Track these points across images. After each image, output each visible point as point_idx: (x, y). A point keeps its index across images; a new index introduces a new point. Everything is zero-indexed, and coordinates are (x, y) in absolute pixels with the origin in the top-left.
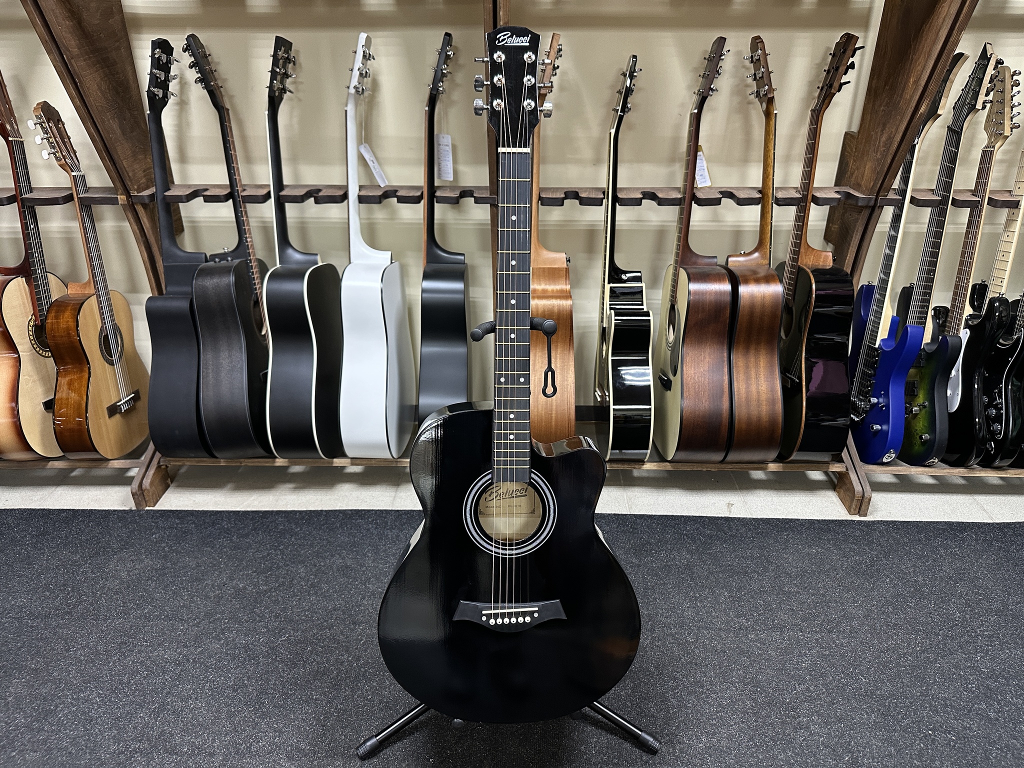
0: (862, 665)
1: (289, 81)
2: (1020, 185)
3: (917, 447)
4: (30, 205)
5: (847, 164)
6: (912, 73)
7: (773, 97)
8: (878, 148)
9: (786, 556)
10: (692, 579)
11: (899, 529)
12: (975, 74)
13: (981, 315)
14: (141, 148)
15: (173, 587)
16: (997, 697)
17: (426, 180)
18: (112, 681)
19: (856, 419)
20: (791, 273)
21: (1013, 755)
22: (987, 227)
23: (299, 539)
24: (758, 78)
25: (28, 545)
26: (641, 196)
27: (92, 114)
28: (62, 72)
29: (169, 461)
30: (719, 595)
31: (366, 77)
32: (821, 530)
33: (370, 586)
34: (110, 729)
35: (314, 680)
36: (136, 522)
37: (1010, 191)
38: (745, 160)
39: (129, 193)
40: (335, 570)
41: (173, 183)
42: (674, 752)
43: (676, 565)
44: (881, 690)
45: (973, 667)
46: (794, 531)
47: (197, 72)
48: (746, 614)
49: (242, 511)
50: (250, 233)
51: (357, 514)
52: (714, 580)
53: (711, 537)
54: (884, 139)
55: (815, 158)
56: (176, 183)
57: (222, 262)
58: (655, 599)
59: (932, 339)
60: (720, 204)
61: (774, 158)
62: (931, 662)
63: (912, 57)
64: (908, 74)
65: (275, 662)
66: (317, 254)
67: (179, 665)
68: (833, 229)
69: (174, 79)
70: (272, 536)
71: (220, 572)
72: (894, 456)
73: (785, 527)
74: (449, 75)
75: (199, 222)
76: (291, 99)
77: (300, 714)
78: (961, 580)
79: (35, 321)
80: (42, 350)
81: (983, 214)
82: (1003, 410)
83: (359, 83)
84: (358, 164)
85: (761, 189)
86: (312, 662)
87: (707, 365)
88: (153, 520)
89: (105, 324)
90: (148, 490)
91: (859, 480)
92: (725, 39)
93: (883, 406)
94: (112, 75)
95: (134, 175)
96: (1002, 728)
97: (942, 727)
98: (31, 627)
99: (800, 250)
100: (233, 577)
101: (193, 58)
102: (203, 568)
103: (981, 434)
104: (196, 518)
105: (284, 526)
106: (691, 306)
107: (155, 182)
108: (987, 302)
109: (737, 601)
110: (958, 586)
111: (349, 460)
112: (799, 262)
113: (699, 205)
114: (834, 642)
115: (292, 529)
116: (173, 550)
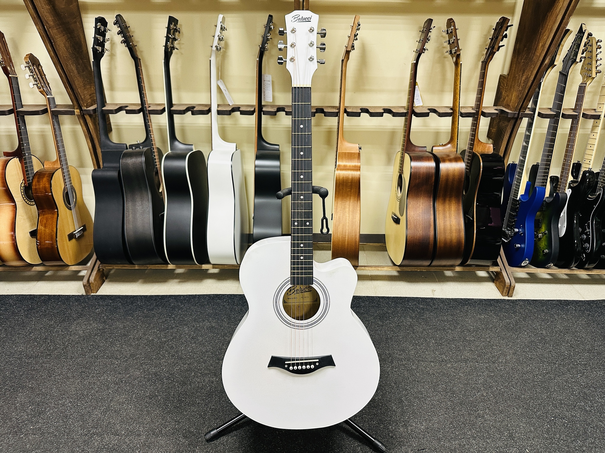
0: (513, 381)
1: (176, 42)
2: (600, 106)
3: (541, 257)
4: (22, 115)
5: (501, 93)
6: (541, 40)
7: (460, 54)
8: (520, 84)
9: (467, 320)
10: (413, 333)
11: (531, 304)
12: (576, 41)
13: (578, 181)
14: (88, 81)
15: (110, 339)
16: (590, 399)
17: (257, 101)
18: (77, 394)
19: (506, 241)
20: (469, 156)
21: (600, 431)
22: (581, 130)
23: (183, 311)
24: (451, 43)
25: (22, 315)
26: (383, 111)
27: (61, 60)
28: (44, 36)
29: (105, 266)
30: (430, 342)
31: (222, 40)
32: (487, 305)
33: (227, 338)
34: (78, 421)
35: (197, 392)
36: (86, 302)
37: (595, 110)
38: (442, 91)
39: (82, 108)
40: (205, 329)
41: (106, 102)
42: (407, 431)
43: (404, 325)
44: (524, 395)
45: (576, 382)
46: (471, 306)
47: (122, 37)
48: (445, 353)
49: (149, 296)
50: (153, 133)
51: (216, 297)
52: (426, 334)
53: (423, 309)
54: (524, 78)
55: (483, 90)
56: (107, 102)
57: (137, 149)
58: (392, 344)
59: (550, 195)
60: (428, 116)
61: (460, 90)
62: (552, 379)
63: (541, 31)
64: (538, 41)
65: (173, 382)
66: (192, 145)
67: (117, 384)
68: (492, 131)
69: (108, 41)
70: (167, 309)
71: (138, 331)
72: (528, 262)
73: (466, 304)
74: (270, 40)
75: (121, 125)
76: (176, 53)
77: (189, 412)
78: (567, 333)
79: (24, 184)
80: (28, 201)
81: (580, 122)
82: (590, 235)
83: (219, 44)
84: (217, 91)
85: (452, 107)
86: (195, 382)
87: (421, 210)
88: (96, 301)
89: (67, 186)
90: (93, 283)
91: (508, 276)
92: (432, 20)
93: (522, 234)
94: (72, 38)
95: (84, 98)
96: (593, 416)
97: (559, 416)
98: (28, 363)
99: (474, 143)
100: (145, 333)
101: (119, 28)
102: (127, 328)
103: (578, 250)
104: (122, 300)
105: (174, 304)
106: (412, 175)
107: (97, 102)
108: (581, 173)
109: (440, 345)
110: (566, 337)
111: (212, 265)
112: (474, 150)
113: (416, 116)
114: (496, 368)
115: (179, 306)
116: (109, 318)
